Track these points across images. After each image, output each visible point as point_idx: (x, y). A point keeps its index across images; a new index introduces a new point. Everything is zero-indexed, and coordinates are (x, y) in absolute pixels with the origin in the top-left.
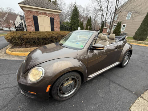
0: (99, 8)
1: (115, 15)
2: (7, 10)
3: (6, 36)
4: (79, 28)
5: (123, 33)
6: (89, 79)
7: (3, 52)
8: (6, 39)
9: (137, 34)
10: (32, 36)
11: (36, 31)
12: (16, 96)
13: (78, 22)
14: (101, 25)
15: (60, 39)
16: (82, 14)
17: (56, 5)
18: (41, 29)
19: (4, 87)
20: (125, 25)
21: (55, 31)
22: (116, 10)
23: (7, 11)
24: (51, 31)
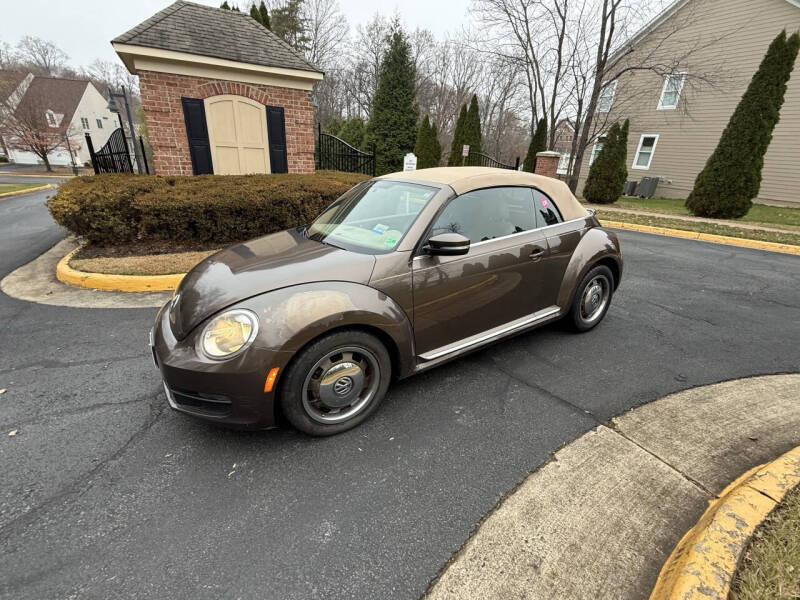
0: (520, 51)
1: (597, 90)
2: (25, 52)
3: (55, 199)
4: (410, 159)
5: (644, 180)
6: (421, 366)
7: (43, 278)
8: (54, 214)
9: (702, 185)
10: (181, 197)
11: (196, 172)
12: (146, 427)
13: (412, 123)
14: (528, 138)
15: (316, 212)
16: (437, 79)
17: (295, 28)
18: (225, 164)
19: (93, 401)
20: (653, 139)
21: (291, 171)
22: (601, 64)
23: (26, 57)
24: (269, 172)
